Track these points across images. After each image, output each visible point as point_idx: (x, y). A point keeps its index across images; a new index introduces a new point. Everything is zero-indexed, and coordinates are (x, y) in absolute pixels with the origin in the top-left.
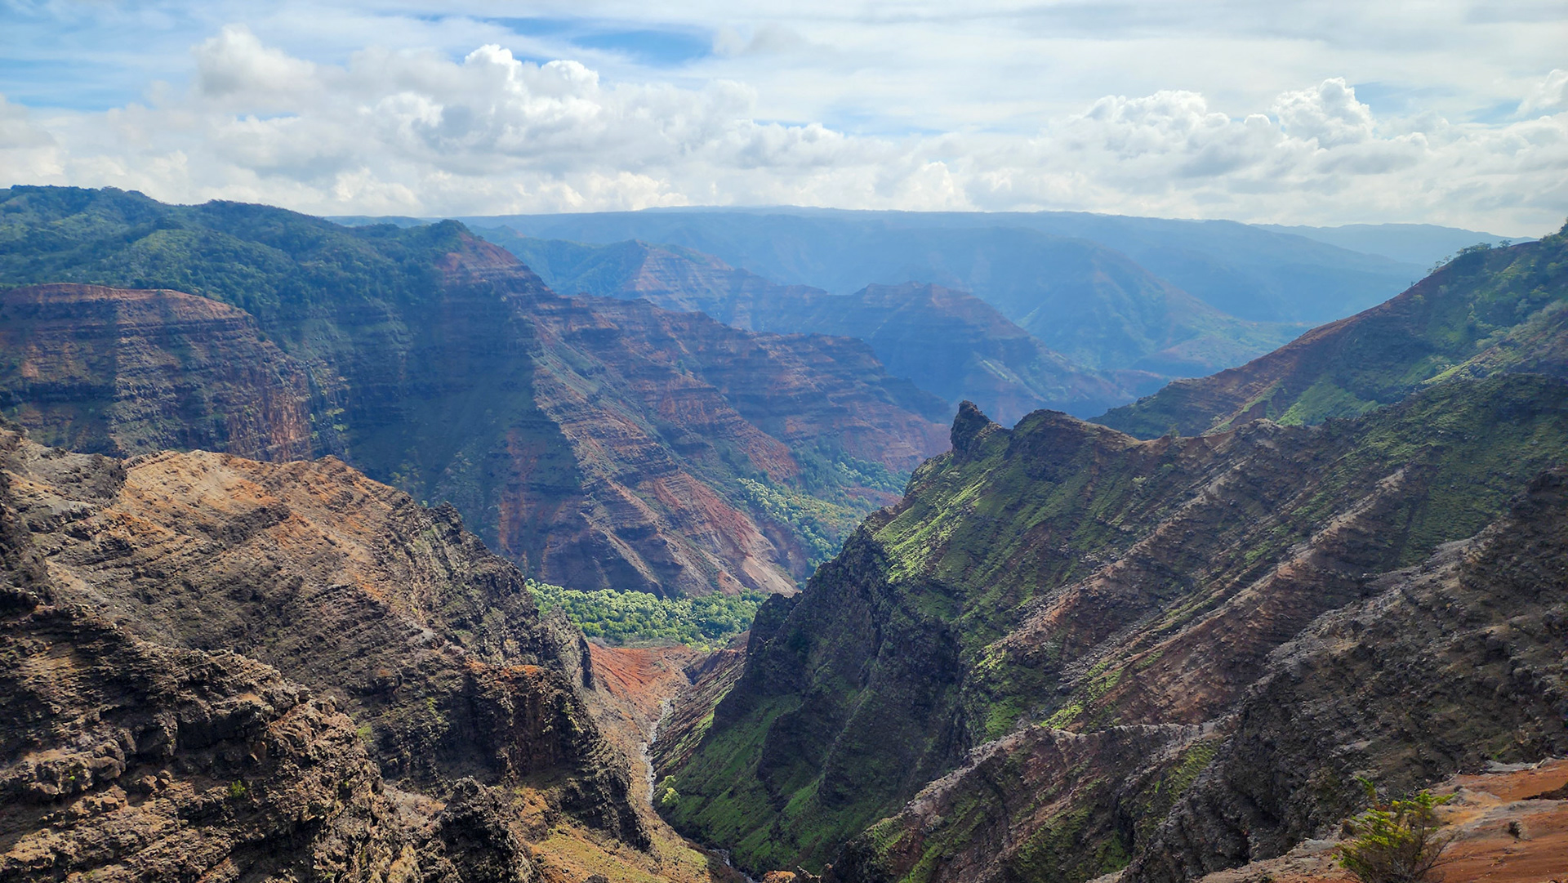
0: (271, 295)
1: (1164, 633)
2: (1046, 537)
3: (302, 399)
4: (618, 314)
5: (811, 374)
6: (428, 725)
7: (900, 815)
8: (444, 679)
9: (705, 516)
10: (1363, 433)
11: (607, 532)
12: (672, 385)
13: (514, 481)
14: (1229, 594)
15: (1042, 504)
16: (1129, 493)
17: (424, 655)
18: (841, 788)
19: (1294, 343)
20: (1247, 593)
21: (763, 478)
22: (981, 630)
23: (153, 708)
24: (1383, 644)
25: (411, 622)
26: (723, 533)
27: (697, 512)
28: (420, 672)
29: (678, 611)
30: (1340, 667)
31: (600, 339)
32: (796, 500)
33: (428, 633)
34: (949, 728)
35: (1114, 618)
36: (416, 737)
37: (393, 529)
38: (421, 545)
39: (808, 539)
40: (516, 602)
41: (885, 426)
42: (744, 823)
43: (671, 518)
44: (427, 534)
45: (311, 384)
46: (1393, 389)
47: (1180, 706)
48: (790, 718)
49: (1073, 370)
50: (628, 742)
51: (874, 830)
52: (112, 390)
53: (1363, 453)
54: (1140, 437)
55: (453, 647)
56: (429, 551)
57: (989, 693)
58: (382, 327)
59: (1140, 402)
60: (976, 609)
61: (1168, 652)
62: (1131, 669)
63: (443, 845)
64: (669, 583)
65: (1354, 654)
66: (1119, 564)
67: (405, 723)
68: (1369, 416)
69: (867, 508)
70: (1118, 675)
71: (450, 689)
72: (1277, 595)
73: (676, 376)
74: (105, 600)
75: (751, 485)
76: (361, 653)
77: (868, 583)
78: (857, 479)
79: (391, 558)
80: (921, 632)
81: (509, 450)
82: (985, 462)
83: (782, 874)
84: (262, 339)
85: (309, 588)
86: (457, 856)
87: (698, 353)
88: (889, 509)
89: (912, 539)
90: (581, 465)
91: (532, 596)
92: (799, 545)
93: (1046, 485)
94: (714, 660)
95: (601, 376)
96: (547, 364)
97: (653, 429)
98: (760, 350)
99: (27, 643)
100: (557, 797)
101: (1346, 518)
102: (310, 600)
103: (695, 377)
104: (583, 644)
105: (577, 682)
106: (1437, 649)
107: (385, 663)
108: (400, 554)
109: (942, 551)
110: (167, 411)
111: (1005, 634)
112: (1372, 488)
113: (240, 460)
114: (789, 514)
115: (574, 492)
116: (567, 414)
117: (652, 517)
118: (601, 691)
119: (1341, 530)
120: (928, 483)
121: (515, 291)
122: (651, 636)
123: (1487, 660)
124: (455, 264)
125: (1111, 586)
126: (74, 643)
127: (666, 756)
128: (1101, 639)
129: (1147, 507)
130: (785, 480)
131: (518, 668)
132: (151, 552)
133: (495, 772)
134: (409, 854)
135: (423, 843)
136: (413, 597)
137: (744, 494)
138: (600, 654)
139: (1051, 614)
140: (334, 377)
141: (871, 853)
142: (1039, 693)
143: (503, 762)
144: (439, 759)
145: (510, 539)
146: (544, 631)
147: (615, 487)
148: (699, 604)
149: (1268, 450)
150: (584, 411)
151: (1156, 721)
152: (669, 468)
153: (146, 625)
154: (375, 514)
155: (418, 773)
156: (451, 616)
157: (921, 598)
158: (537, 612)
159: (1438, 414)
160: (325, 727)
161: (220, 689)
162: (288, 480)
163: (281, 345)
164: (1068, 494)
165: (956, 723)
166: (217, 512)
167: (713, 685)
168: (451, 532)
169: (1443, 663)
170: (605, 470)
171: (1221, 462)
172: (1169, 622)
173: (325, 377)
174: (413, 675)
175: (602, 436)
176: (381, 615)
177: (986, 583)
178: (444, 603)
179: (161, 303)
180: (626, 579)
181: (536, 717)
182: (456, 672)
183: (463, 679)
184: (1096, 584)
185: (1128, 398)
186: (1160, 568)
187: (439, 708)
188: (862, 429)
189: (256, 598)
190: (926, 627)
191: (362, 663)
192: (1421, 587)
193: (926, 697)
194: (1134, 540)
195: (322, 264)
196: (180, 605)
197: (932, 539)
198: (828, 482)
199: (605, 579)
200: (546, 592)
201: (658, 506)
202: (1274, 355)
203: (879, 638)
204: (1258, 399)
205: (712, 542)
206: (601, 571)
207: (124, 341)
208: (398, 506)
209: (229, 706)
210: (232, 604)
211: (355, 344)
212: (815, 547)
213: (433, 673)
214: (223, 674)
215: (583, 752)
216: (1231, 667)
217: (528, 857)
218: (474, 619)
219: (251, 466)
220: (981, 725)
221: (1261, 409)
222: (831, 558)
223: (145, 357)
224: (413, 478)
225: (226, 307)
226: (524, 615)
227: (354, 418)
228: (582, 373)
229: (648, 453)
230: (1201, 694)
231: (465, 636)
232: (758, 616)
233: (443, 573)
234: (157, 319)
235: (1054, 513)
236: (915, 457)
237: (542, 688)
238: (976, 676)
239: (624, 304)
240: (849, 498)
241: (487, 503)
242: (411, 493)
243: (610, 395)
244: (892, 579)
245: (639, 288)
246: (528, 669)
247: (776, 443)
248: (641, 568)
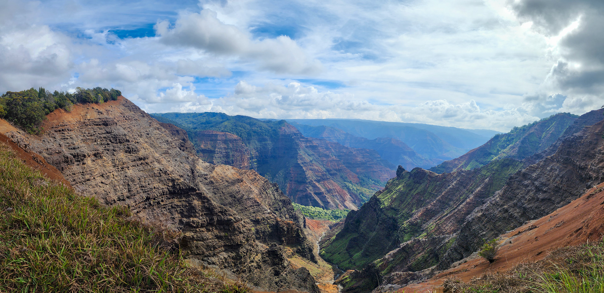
0: (245, 135)
1: (444, 216)
2: (418, 197)
3: (249, 157)
4: (318, 142)
5: (363, 158)
6: (267, 230)
7: (382, 259)
8: (272, 221)
9: (336, 191)
10: (481, 171)
11: (312, 193)
12: (330, 159)
13: (291, 179)
14: (458, 206)
15: (417, 189)
16: (436, 186)
17: (268, 215)
18: (367, 253)
19: (467, 153)
20: (461, 206)
21: (350, 182)
22: (403, 218)
23: (213, 215)
24: (487, 213)
25: (265, 207)
26: (340, 195)
27: (334, 190)
29: (328, 213)
30: (479, 218)
31: (313, 148)
32: (358, 188)
33: (269, 211)
34: (395, 240)
35: (434, 214)
36: (264, 232)
37: (264, 187)
38: (269, 191)
39: (361, 197)
40: (290, 207)
41: (380, 171)
42: (342, 260)
43: (327, 191)
44: (271, 189)
45: (251, 154)
46: (486, 162)
47: (448, 231)
48: (355, 238)
49: (423, 158)
50: (313, 240)
51: (375, 262)
52: (215, 151)
53: (481, 175)
54: (438, 173)
55: (274, 215)
56: (271, 193)
57: (405, 232)
58: (266, 142)
59: (438, 166)
60: (402, 213)
61: (445, 220)
62: (437, 224)
63: (268, 255)
64: (326, 206)
65: (482, 216)
66: (434, 202)
67: (262, 229)
68: (482, 167)
69: (376, 190)
70: (434, 226)
71: (273, 223)
72: (467, 206)
73: (331, 157)
74: (208, 192)
75: (347, 184)
76: (254, 213)
77: (376, 208)
78: (374, 183)
79: (263, 193)
80: (389, 219)
81: (291, 172)
82: (404, 179)
83: (351, 270)
84: (243, 143)
85: (245, 197)
86: (270, 258)
87: (336, 152)
88: (381, 190)
89: (387, 198)
90: (307, 177)
91: (293, 206)
92: (359, 199)
93: (418, 185)
94: (336, 225)
95: (313, 156)
96: (301, 152)
97: (324, 169)
98: (351, 152)
99: (194, 198)
100: (295, 250)
101: (479, 188)
102: (245, 200)
103: (335, 157)
104: (304, 218)
105: (302, 226)
106: (496, 212)
107: (259, 216)
108: (265, 193)
109: (393, 200)
110: (223, 157)
111: (409, 219)
112: (483, 182)
113: (235, 168)
114: (357, 191)
115: (305, 183)
116: (305, 164)
117: (323, 190)
118: (308, 229)
119: (478, 191)
120: (391, 184)
121: (295, 136)
122: (321, 218)
123: (505, 213)
124: (283, 129)
125: (433, 207)
126: (202, 199)
127: (323, 245)
128: (431, 219)
129: (440, 189)
130: (356, 183)
131: (289, 221)
132: (217, 184)
133: (281, 243)
134: (260, 255)
135: (263, 254)
136: (266, 202)
137: (346, 186)
138: (308, 221)
139: (419, 214)
140: (256, 152)
142: (417, 231)
143: (283, 241)
144: (268, 238)
145: (289, 192)
146: (295, 214)
147: (315, 182)
148: (333, 211)
149: (464, 175)
150: (309, 164)
151: (443, 235)
152: (328, 179)
153: (214, 199)
154: (260, 183)
155: (263, 240)
156: (274, 208)
157: (388, 212)
158: (294, 209)
159: (494, 166)
160: (245, 226)
161: (226, 214)
162: (244, 173)
163: (246, 145)
164: (423, 187)
165: (397, 239)
166: (230, 178)
167: (336, 230)
168: (276, 189)
169: (498, 215)
170: (312, 178)
171: (455, 178)
172: (445, 214)
173: (254, 153)
174: (265, 219)
175: (312, 170)
176: (259, 205)
177: (404, 208)
178: (273, 205)
179: (225, 135)
180: (316, 204)
181: (292, 233)
182: (274, 220)
183: (276, 222)
184: (429, 206)
185: (435, 165)
186: (443, 202)
187: (270, 227)
188: (375, 171)
189: (235, 197)
190: (390, 218)
191: (254, 215)
192: (493, 201)
193: (390, 233)
194: (437, 196)
195: (256, 128)
196: (221, 196)
197: (391, 197)
198: (367, 184)
199: (311, 204)
200: (297, 205)
201: (324, 187)
202: (464, 155)
203: (378, 220)
204: (462, 165)
205: (337, 197)
206: (310, 202)
207: (218, 142)
208: (265, 182)
209: (227, 218)
210: (230, 197)
211: (260, 146)
212: (363, 199)
213: (269, 220)
214: (227, 211)
215: (302, 241)
216: (459, 222)
217: (287, 261)
218: (279, 209)
219: (237, 170)
220: (403, 239)
221: (462, 167)
222: (367, 202)
223: (221, 145)
224: (269, 176)
225: (237, 136)
226: (291, 210)
227: (258, 162)
228: (309, 155)
229: (323, 175)
230: (453, 228)
231: (277, 213)
232: (348, 215)
233: (273, 198)
234: (224, 138)
235: (420, 191)
236: (388, 178)
237: (294, 226)
238: (402, 228)
239: (320, 140)
240: (372, 188)
241: (285, 183)
242: (268, 179)
243: (315, 161)
244: (382, 207)
245: (324, 136)
246: (291, 222)
247: (354, 174)
248: (320, 202)
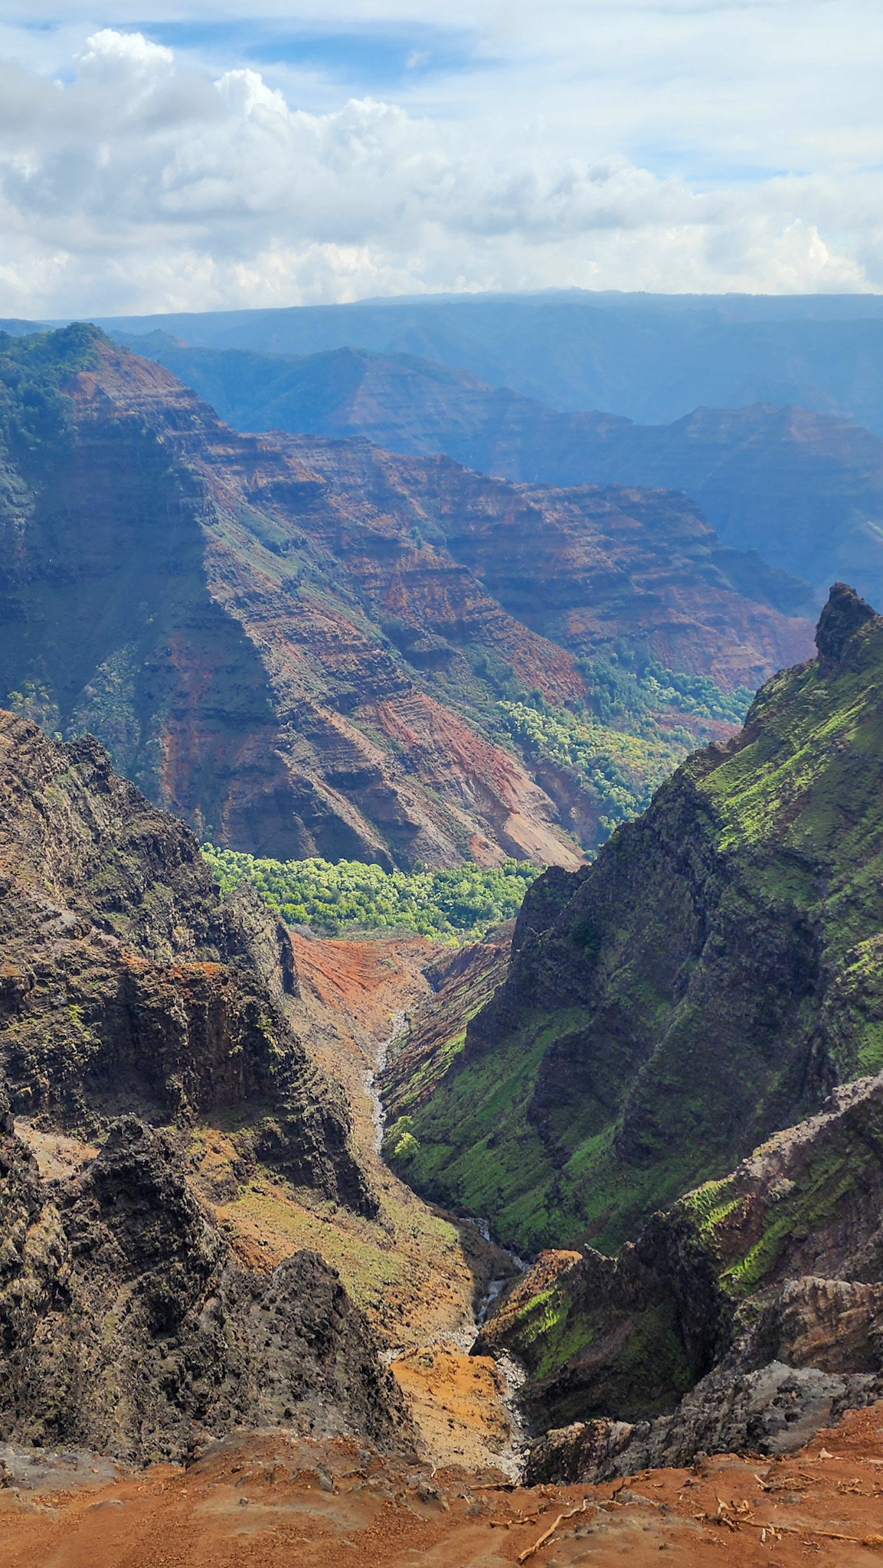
4: (324, 459)
5: (607, 546)
6: (71, 1042)
7: (731, 1178)
8: (92, 980)
9: (451, 756)
11: (314, 778)
12: (403, 565)
13: (181, 704)
17: (63, 947)
18: (647, 1139)
21: (535, 701)
22: (854, 919)
25: (44, 902)
26: (477, 781)
27: (440, 750)
28: (59, 971)
29: (414, 889)
31: (298, 498)
32: (583, 733)
33: (69, 918)
34: (804, 1058)
36: (55, 1059)
37: (16, 772)
38: (55, 794)
39: (601, 789)
40: (188, 876)
41: (717, 623)
42: (509, 1183)
43: (402, 759)
44: (63, 779)
48: (574, 1039)
50: (346, 1069)
51: (693, 1197)
55: (103, 937)
56: (66, 802)
57: (863, 1009)
60: (847, 889)
63: (97, 1206)
64: (401, 849)
67: (40, 1040)
69: (687, 744)
71: (101, 993)
73: (408, 552)
75: (516, 710)
77: (688, 853)
78: (674, 702)
79: (15, 813)
80: (765, 922)
81: (174, 660)
82: (866, 675)
83: (563, 1254)
86: (115, 1220)
87: (441, 517)
88: (721, 744)
89: (754, 789)
90: (274, 682)
91: (210, 868)
92: (587, 797)
94: (465, 959)
95: (301, 552)
96: (224, 534)
97: (375, 630)
98: (531, 510)
100: (249, 1143)
103: (436, 553)
104: (282, 934)
105: (275, 986)
107: (10, 958)
108: (26, 806)
109: (797, 806)
114: (573, 752)
115: (266, 720)
116: (253, 608)
117: (376, 756)
118: (308, 1000)
120: (780, 707)
121: (176, 428)
122: (376, 925)
124: (90, 389)
127: (400, 1090)
130: (567, 704)
131: (194, 967)
133: (165, 1107)
134: (50, 1215)
135: (70, 1201)
136: (46, 867)
137: (509, 725)
138: (306, 947)
141: (691, 1229)
143: (175, 1095)
144: (88, 1089)
145: (177, 787)
146: (228, 916)
147: (323, 713)
148: (444, 879)
150: (277, 604)
152: (398, 687)
155: (59, 1108)
156: (100, 893)
157: (766, 874)
158: (217, 889)
165: (814, 1051)
167: (465, 993)
168: (96, 777)
170: (309, 689)
174: (49, 975)
175: (302, 641)
177: (863, 853)
178: (89, 876)
180: (340, 845)
181: (218, 1034)
182: (108, 971)
183: (118, 980)
187: (86, 1020)
188: (682, 628)
190: (772, 915)
193: (772, 1014)
197: (784, 789)
198: (630, 706)
199: (311, 844)
201: (384, 741)
203: (703, 929)
205: (462, 794)
206: (305, 833)
208: (21, 739)
212: (610, 801)
213: (77, 972)
215: (285, 1082)
217: (212, 1223)
218: (131, 898)
220: (850, 1054)
222: (633, 815)
224: (40, 700)
226: (200, 892)
228: (274, 548)
229: (370, 665)
231: (118, 921)
232: (527, 898)
233: (87, 834)
236: (760, 669)
237: (228, 992)
238: (845, 984)
239: (333, 445)
240: (661, 728)
241: (145, 735)
242: (39, 720)
243: (315, 580)
244: (723, 847)
245: (355, 421)
246: (208, 966)
247: (553, 649)
248: (362, 828)
